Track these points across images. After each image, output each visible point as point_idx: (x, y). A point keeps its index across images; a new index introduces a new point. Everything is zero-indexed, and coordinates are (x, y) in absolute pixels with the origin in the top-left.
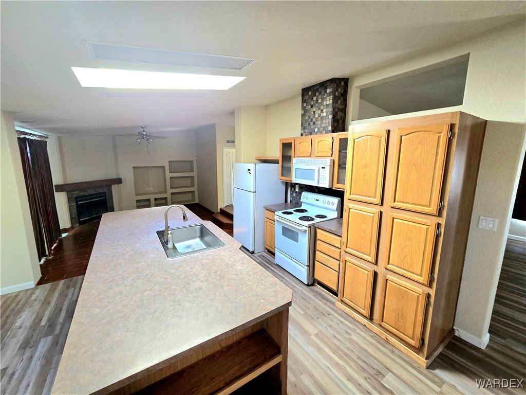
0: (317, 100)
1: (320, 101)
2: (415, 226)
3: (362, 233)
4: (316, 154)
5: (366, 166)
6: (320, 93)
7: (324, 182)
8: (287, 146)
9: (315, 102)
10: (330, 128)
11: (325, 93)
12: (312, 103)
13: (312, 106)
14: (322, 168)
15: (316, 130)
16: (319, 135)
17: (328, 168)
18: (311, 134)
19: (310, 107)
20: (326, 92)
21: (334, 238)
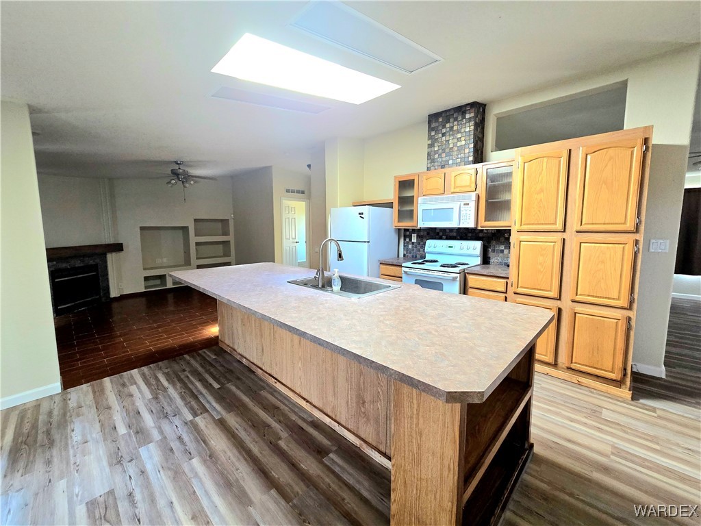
0: (451, 128)
1: (455, 128)
2: (608, 248)
3: (540, 267)
4: (453, 191)
5: (542, 190)
6: (456, 119)
7: (468, 221)
8: (406, 184)
9: (448, 129)
10: (471, 159)
11: (463, 119)
12: (444, 131)
13: (444, 135)
14: (465, 204)
15: (451, 162)
16: (454, 168)
17: (473, 205)
18: (443, 167)
19: (440, 135)
20: (464, 117)
21: (495, 282)
